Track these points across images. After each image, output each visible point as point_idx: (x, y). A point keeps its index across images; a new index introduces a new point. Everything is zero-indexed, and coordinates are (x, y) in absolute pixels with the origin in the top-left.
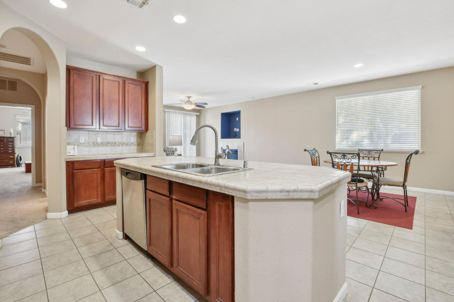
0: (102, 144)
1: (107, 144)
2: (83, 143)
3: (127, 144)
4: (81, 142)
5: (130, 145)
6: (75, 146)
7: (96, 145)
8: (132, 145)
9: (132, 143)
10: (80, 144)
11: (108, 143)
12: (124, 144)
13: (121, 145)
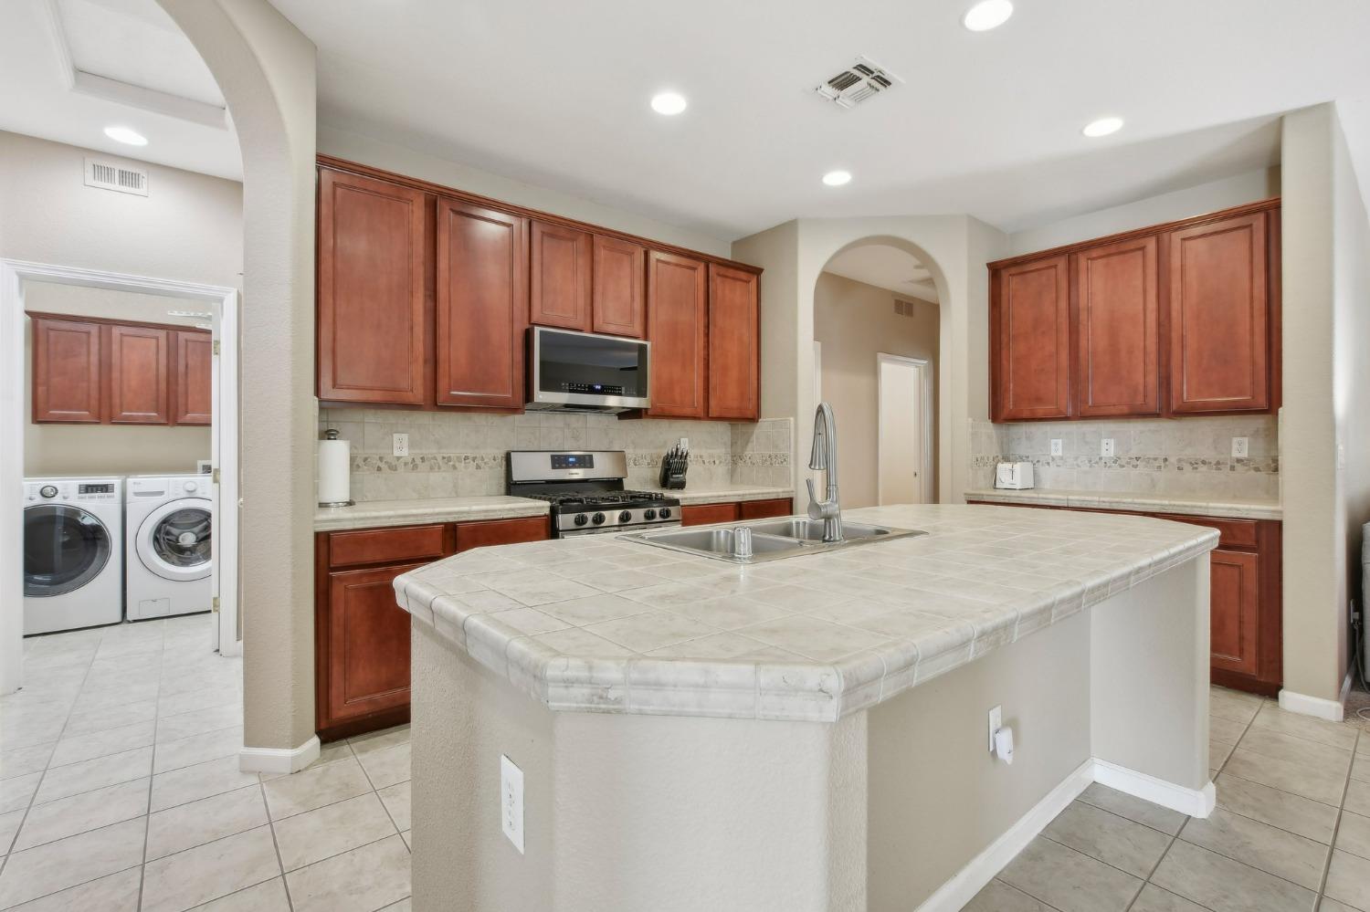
0: (1115, 462)
1: (1135, 462)
2: (1061, 458)
3: (1218, 463)
4: (1053, 454)
5: (1233, 468)
6: (1015, 466)
7: (1097, 463)
8: (1238, 466)
9: (1239, 461)
10: (1053, 459)
11: (1137, 459)
12: (1204, 462)
13: (1187, 468)
